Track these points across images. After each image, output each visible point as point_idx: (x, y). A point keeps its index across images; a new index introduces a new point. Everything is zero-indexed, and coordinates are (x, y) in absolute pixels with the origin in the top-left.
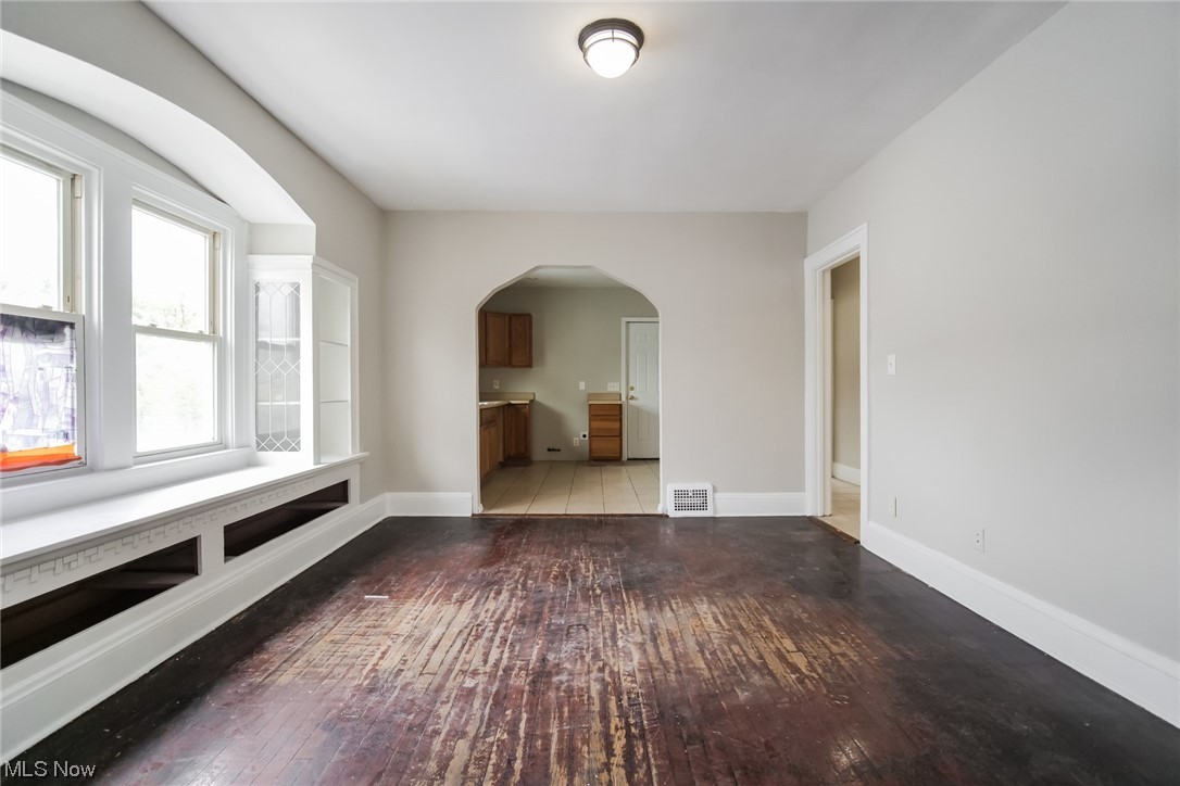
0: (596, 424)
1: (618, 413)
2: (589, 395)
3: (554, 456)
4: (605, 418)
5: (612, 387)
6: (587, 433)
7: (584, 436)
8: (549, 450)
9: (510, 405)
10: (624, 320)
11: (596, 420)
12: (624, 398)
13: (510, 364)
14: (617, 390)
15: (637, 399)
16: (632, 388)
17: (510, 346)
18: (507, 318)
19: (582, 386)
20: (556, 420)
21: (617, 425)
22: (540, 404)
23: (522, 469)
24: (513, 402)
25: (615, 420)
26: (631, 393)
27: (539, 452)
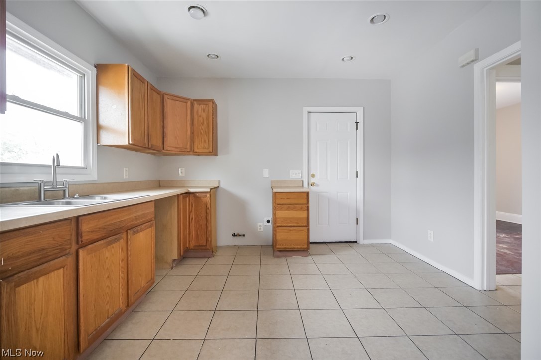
0: (281, 214)
1: (305, 202)
2: (272, 182)
3: (238, 241)
4: (291, 206)
5: (295, 175)
6: (270, 219)
7: (268, 221)
8: (234, 235)
9: (188, 193)
10: (306, 109)
11: (281, 209)
12: (306, 185)
13: (192, 151)
14: (299, 177)
15: (318, 186)
16: (313, 175)
17: (193, 133)
18: (189, 103)
19: (266, 173)
20: (240, 206)
21: (303, 214)
22: (225, 191)
23: (203, 261)
24: (192, 190)
25: (301, 209)
26: (313, 180)
27: (223, 237)
